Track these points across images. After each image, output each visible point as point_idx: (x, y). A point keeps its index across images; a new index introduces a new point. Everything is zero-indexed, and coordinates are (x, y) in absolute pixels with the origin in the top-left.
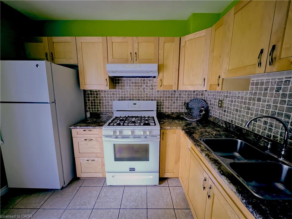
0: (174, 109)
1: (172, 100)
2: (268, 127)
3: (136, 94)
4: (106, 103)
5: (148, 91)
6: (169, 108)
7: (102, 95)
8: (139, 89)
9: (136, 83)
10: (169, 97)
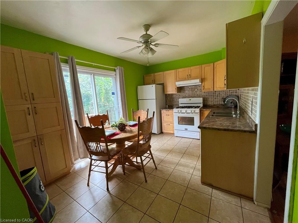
0: (216, 102)
1: (214, 97)
3: (191, 95)
4: (176, 100)
5: (198, 93)
6: (212, 102)
7: (174, 96)
8: (193, 92)
9: (191, 89)
10: (212, 95)
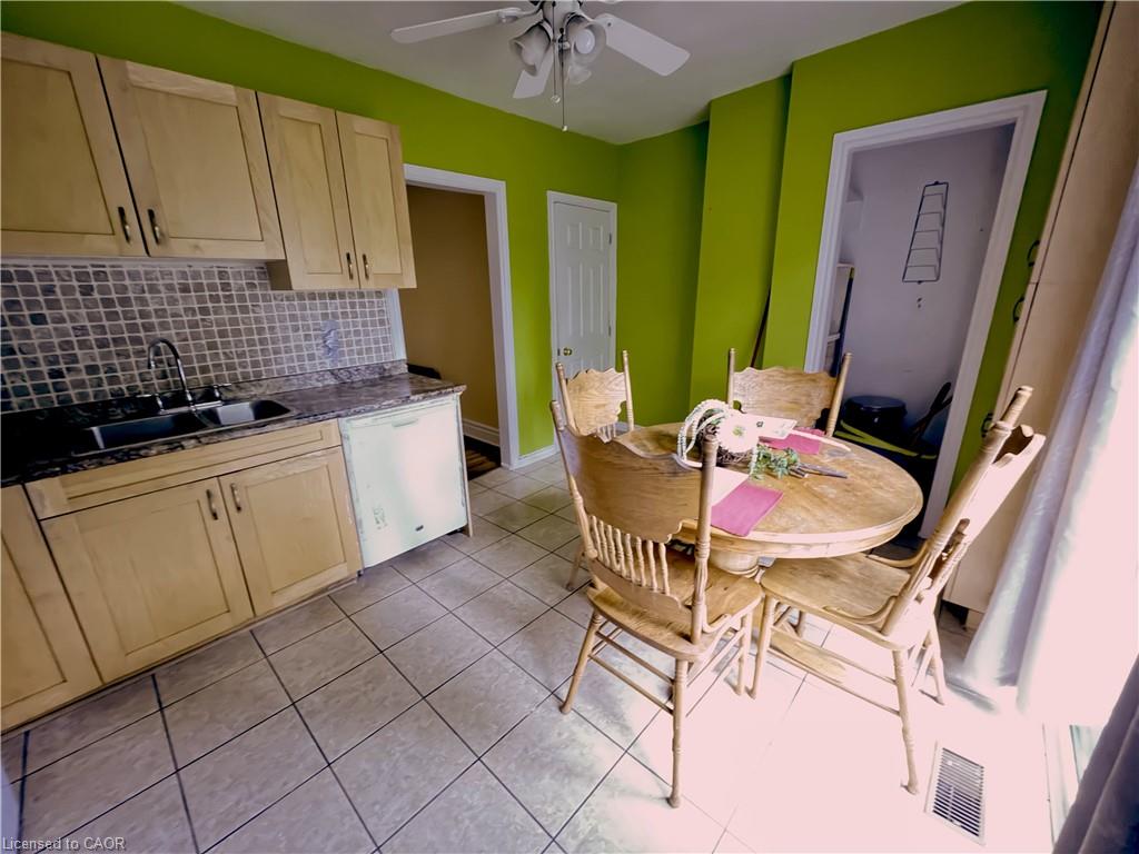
2: (102, 375)
